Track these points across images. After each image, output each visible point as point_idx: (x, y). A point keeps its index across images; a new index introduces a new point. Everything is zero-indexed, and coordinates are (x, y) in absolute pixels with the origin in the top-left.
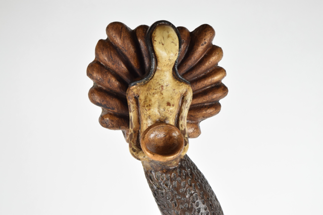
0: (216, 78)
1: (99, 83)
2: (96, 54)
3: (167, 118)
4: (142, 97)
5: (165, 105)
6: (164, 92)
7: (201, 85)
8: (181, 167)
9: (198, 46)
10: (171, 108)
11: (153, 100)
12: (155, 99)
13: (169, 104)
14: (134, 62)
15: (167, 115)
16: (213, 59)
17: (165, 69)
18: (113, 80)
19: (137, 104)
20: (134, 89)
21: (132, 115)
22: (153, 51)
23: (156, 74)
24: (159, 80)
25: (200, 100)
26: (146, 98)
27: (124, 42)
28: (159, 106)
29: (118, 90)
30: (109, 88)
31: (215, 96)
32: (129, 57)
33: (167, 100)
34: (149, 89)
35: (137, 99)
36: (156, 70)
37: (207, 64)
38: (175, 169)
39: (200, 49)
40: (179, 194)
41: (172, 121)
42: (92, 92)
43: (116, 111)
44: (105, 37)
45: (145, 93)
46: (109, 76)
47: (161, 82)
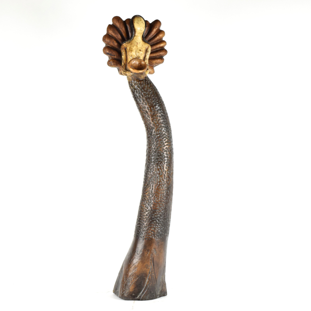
0: (162, 45)
1: (108, 44)
2: (108, 31)
3: (139, 57)
4: (128, 48)
5: (138, 51)
6: (138, 45)
7: (155, 47)
8: (145, 80)
9: (154, 28)
10: (141, 52)
11: (133, 49)
12: (134, 48)
13: (140, 50)
14: (124, 34)
15: (140, 55)
16: (161, 35)
17: (139, 35)
18: (115, 42)
19: (126, 51)
20: (124, 45)
21: (124, 57)
22: (134, 27)
23: (135, 38)
24: (136, 40)
25: (154, 55)
26: (130, 48)
27: (120, 25)
28: (136, 52)
29: (117, 47)
30: (113, 46)
31: (161, 53)
32: (122, 31)
33: (139, 49)
34: (131, 44)
35: (126, 49)
36: (135, 36)
37: (158, 38)
38: (143, 80)
39: (155, 30)
40: (145, 91)
41: (142, 58)
42: (105, 49)
43: (115, 57)
44: (111, 23)
45: (130, 46)
46: (113, 40)
47: (137, 41)
